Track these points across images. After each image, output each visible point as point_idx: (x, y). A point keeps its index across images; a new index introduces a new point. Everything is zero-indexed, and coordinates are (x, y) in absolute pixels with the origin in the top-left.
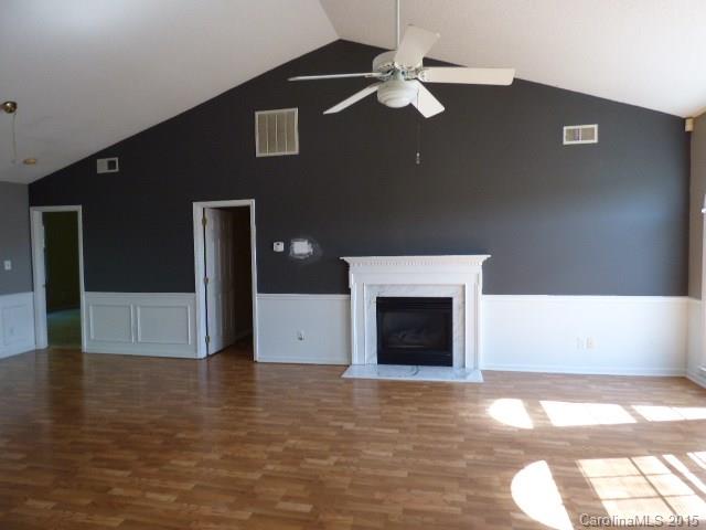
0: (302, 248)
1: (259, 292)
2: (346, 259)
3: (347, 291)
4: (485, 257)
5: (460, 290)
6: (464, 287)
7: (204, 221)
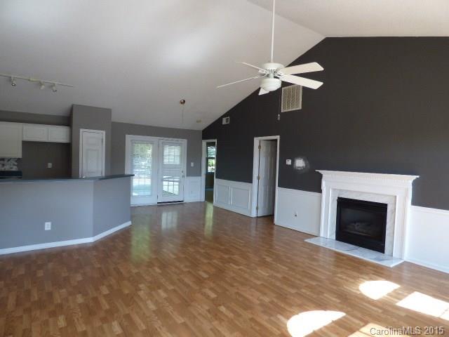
0: (300, 163)
1: (279, 186)
2: (320, 171)
3: (320, 191)
4: (415, 177)
5: (394, 199)
6: (396, 197)
7: (260, 147)
